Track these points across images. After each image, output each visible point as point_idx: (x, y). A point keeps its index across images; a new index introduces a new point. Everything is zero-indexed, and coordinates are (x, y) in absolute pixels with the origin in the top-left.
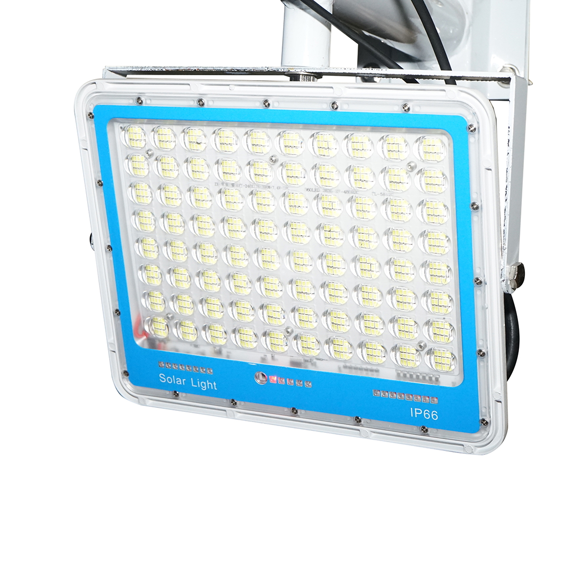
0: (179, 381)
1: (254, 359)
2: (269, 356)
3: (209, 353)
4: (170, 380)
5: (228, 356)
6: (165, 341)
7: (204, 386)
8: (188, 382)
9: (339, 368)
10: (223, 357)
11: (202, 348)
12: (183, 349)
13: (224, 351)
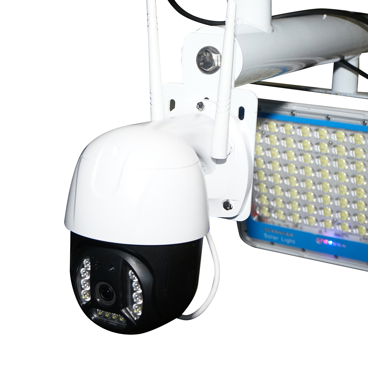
0: (275, 238)
1: (315, 232)
2: (323, 231)
3: (291, 226)
4: (270, 237)
5: (301, 228)
6: (267, 218)
7: (289, 241)
8: (280, 239)
9: (361, 239)
10: (298, 229)
11: (287, 223)
12: (277, 223)
13: (299, 226)
